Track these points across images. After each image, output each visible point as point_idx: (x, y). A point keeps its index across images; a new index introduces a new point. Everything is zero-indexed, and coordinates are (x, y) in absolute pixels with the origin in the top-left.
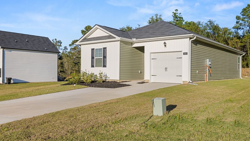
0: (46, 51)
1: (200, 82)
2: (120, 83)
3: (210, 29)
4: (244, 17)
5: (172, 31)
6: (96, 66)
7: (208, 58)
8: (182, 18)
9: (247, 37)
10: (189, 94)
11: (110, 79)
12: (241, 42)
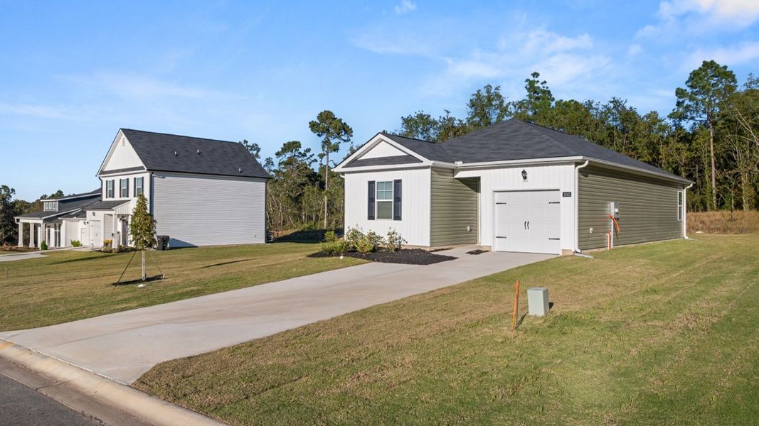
0: (241, 175)
1: (596, 250)
2: (433, 253)
3: (615, 120)
4: (695, 90)
5: (538, 147)
6: (378, 218)
7: (612, 201)
8: (549, 92)
9: (703, 138)
10: (577, 277)
11: (408, 244)
12: (688, 150)
